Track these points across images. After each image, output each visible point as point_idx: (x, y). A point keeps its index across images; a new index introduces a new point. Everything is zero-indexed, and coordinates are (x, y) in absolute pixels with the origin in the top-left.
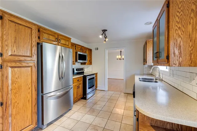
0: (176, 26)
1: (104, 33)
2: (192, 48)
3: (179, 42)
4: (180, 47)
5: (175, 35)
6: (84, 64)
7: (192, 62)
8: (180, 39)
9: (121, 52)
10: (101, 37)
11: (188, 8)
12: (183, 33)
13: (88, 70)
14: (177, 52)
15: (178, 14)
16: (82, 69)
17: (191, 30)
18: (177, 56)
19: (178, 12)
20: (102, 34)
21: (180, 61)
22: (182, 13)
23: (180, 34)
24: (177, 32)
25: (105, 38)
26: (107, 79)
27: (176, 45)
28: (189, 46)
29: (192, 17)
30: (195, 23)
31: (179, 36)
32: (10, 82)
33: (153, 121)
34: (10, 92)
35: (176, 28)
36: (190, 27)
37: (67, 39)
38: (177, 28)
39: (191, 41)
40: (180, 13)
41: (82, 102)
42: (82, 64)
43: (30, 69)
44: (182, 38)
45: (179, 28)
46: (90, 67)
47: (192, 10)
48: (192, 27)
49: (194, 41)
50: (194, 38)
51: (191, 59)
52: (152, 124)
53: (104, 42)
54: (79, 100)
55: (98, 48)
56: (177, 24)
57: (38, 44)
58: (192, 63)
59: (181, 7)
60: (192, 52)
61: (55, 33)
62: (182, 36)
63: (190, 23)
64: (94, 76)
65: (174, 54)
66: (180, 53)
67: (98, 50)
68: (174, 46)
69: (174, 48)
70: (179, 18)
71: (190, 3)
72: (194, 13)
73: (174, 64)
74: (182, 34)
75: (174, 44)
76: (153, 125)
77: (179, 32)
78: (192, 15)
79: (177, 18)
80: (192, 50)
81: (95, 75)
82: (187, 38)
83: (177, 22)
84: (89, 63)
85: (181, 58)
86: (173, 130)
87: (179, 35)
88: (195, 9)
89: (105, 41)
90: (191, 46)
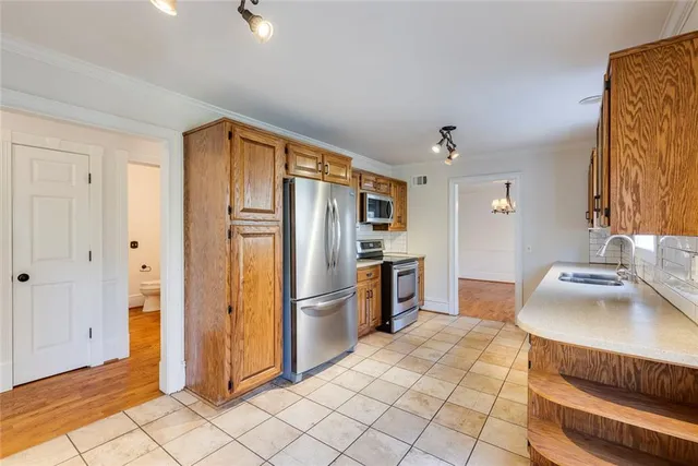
0: (627, 136)
1: (445, 136)
2: (667, 189)
3: (633, 175)
4: (636, 187)
5: (623, 159)
6: (384, 227)
7: (667, 223)
8: (636, 167)
9: (508, 185)
10: (436, 149)
11: (656, 95)
12: (642, 154)
13: (395, 247)
14: (628, 200)
15: (630, 108)
16: (378, 244)
17: (664, 147)
18: (629, 210)
19: (631, 103)
20: (441, 143)
21: (638, 222)
22: (640, 105)
23: (637, 156)
24: (628, 151)
25: (451, 150)
26: (457, 280)
27: (627, 184)
28: (660, 184)
29: (666, 116)
30: (673, 130)
31: (635, 162)
32: (242, 265)
33: (567, 365)
34: (241, 287)
35: (626, 141)
36: (661, 141)
37: (343, 162)
38: (630, 143)
39: (664, 173)
40: (635, 106)
41: (381, 339)
42: (376, 227)
43: (271, 239)
44: (640, 167)
45: (635, 142)
46: (401, 237)
47: (668, 98)
48: (667, 138)
49: (673, 174)
50: (671, 166)
51: (663, 216)
52: (564, 371)
53: (448, 163)
54: (371, 332)
55: (425, 178)
56: (628, 133)
57: (285, 181)
58: (666, 227)
59: (639, 91)
60: (666, 199)
61: (317, 150)
62: (641, 162)
63: (661, 130)
64: (415, 265)
65: (622, 204)
66: (637, 202)
67: (425, 182)
68: (621, 185)
69: (621, 189)
70: (632, 117)
71: (661, 82)
72: (671, 104)
73: (621, 228)
74: (640, 156)
75: (622, 180)
76: (567, 373)
77: (634, 150)
78: (667, 111)
79: (628, 118)
80: (668, 194)
81: (417, 263)
82: (654, 165)
83: (628, 126)
84: (398, 225)
85: (638, 215)
86: (617, 387)
87: (635, 159)
88: (673, 96)
89: (450, 158)
90: (663, 184)
